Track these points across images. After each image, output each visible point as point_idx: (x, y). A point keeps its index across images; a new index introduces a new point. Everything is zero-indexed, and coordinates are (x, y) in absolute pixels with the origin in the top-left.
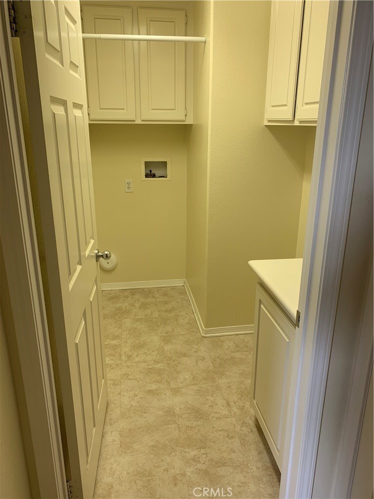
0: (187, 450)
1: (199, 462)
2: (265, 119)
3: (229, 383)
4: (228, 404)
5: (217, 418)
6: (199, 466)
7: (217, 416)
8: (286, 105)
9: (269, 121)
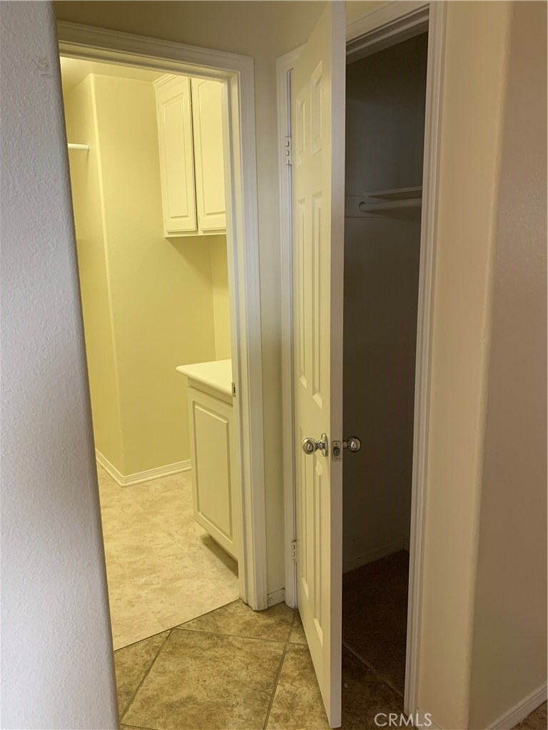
0: (135, 579)
1: (153, 584)
2: (165, 231)
3: (165, 518)
4: (170, 535)
5: (161, 548)
6: (153, 587)
7: (161, 546)
8: (187, 216)
9: (170, 233)
